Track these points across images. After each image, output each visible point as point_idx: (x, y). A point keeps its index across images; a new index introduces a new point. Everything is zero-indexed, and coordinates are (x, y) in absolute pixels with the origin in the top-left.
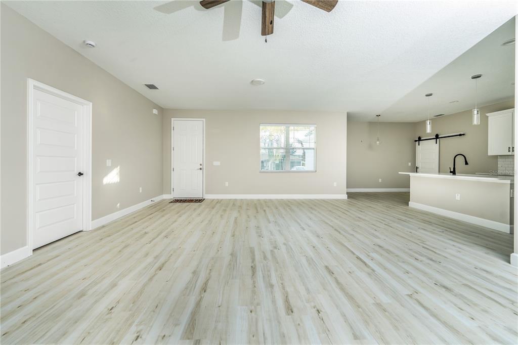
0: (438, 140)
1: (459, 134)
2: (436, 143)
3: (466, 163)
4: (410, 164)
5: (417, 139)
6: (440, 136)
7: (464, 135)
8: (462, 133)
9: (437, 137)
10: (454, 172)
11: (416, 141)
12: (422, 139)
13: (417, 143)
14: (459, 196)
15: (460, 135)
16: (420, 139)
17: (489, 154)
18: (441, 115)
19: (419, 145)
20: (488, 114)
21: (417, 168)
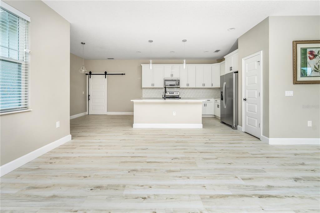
2: (106, 78)
5: (89, 74)
6: (108, 73)
7: (125, 74)
11: (87, 74)
12: (92, 73)
14: (175, 113)
15: (122, 74)
17: (142, 87)
18: (113, 59)
19: (90, 78)
20: (142, 65)
21: (89, 96)
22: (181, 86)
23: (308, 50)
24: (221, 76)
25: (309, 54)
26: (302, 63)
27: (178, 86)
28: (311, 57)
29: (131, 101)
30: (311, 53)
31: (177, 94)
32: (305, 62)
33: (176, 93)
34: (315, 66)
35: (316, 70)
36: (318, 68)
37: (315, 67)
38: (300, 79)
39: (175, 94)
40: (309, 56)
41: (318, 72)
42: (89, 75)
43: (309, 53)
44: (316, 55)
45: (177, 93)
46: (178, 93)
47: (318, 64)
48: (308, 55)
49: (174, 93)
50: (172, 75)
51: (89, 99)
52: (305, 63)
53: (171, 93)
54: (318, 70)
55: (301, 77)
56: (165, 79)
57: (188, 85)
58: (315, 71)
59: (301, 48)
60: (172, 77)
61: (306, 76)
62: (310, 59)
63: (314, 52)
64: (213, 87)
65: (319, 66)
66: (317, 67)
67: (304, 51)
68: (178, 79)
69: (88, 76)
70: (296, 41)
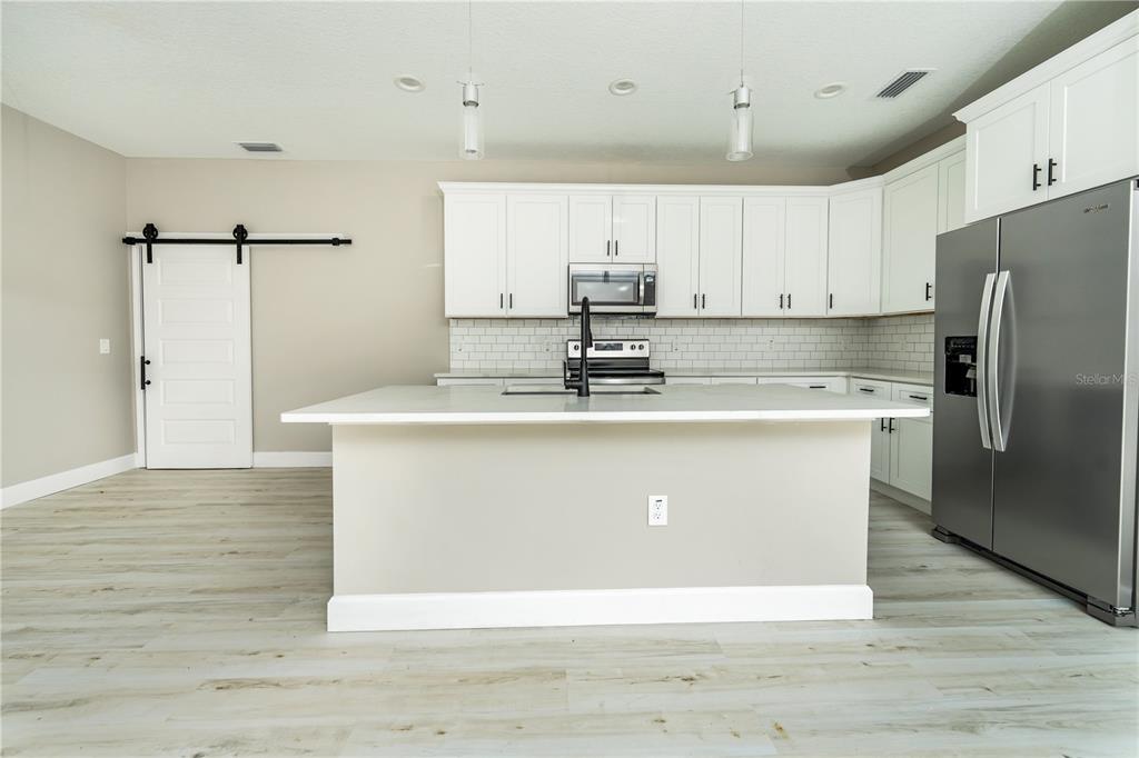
0: (245, 248)
1: (330, 236)
2: (239, 261)
4: (105, 346)
6: (253, 236)
7: (349, 242)
8: (342, 236)
9: (240, 236)
11: (130, 241)
12: (161, 236)
13: (137, 251)
15: (336, 242)
16: (151, 235)
17: (449, 312)
18: (272, 148)
19: (150, 260)
20: (443, 186)
21: (144, 362)
22: (664, 307)
24: (940, 239)
27: (648, 309)
29: (287, 418)
31: (637, 353)
33: (633, 347)
39: (626, 352)
42: (145, 246)
45: (641, 347)
46: (645, 343)
49: (619, 347)
50: (612, 248)
51: (144, 383)
53: (605, 348)
56: (575, 269)
57: (699, 300)
60: (616, 259)
64: (833, 313)
68: (648, 269)
69: (135, 248)
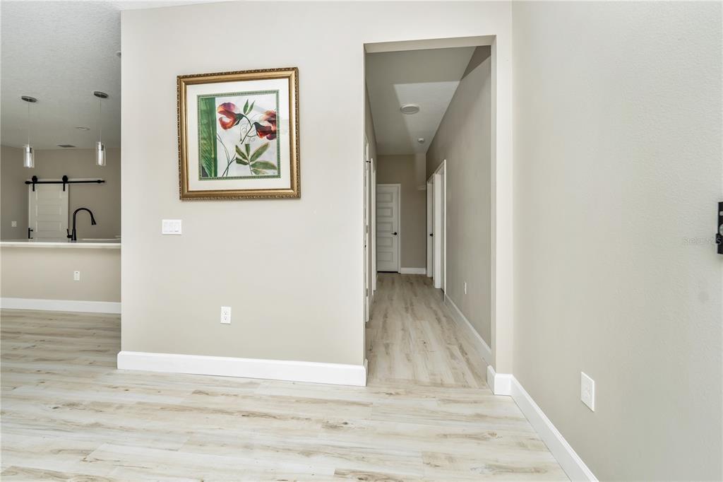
0: (67, 185)
1: (97, 179)
2: (64, 190)
3: (94, 222)
6: (69, 180)
7: (103, 182)
8: (101, 179)
9: (65, 180)
10: (72, 237)
11: (28, 183)
13: (30, 186)
14: (78, 274)
15: (99, 182)
16: (35, 180)
18: (70, 146)
19: (34, 190)
21: (30, 230)
23: (219, 102)
25: (221, 112)
26: (205, 139)
28: (227, 120)
30: (227, 109)
32: (209, 134)
34: (237, 147)
35: (241, 158)
36: (246, 154)
37: (238, 151)
38: (195, 184)
40: (221, 120)
41: (245, 164)
42: (32, 184)
43: (221, 109)
44: (241, 116)
47: (246, 142)
48: (218, 116)
52: (210, 139)
54: (245, 158)
55: (200, 179)
58: (239, 161)
59: (199, 97)
61: (216, 177)
62: (225, 126)
63: (234, 105)
65: (247, 147)
66: (243, 150)
67: (207, 103)
70: (186, 77)
